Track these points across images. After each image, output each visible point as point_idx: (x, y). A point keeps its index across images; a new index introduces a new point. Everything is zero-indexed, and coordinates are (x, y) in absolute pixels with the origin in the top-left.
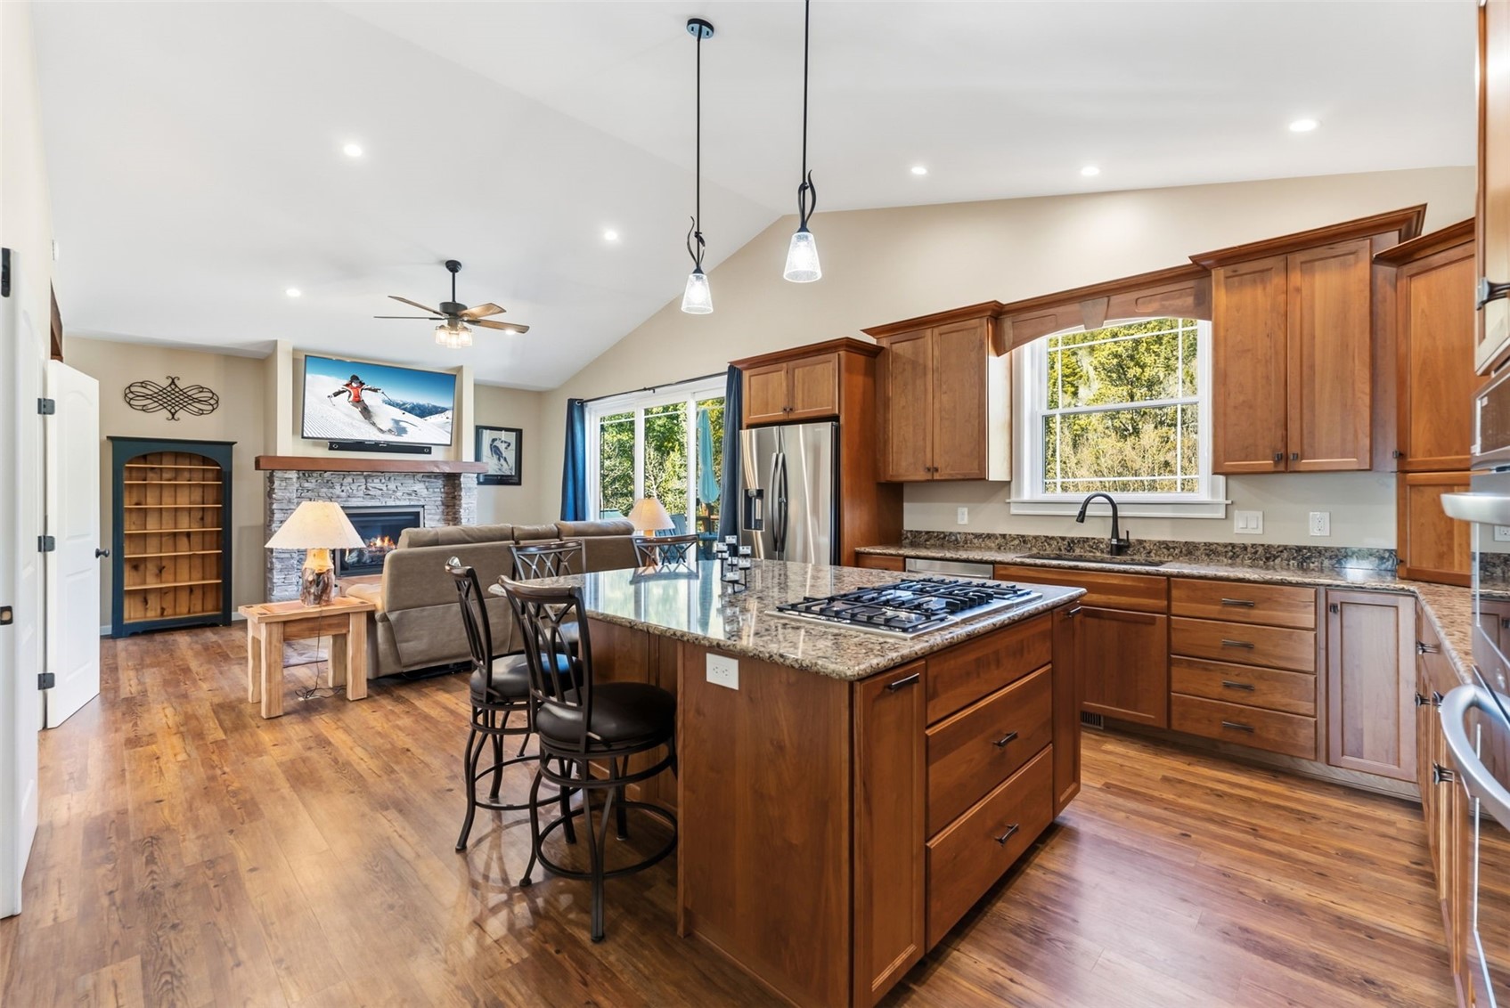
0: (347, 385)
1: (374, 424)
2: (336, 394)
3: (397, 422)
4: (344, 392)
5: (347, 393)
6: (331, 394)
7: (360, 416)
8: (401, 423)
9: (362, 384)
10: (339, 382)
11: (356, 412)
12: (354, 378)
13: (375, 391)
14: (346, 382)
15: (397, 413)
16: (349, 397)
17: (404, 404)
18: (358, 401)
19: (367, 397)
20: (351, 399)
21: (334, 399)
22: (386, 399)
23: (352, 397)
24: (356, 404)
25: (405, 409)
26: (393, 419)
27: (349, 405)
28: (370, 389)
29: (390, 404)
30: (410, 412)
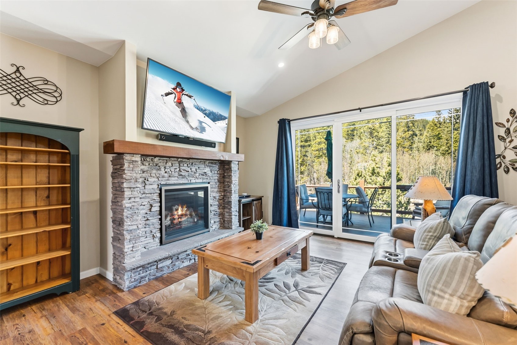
0: (174, 89)
1: (188, 122)
2: (167, 94)
3: (201, 122)
4: (171, 94)
5: (173, 96)
6: (163, 94)
7: (179, 114)
8: (203, 124)
9: (183, 90)
10: (169, 86)
11: (178, 110)
12: (179, 85)
13: (190, 97)
14: (173, 86)
15: (201, 116)
16: (175, 98)
17: (205, 110)
18: (179, 103)
19: (185, 99)
20: (175, 100)
21: (165, 97)
22: (196, 104)
23: (176, 98)
24: (178, 104)
25: (205, 114)
26: (199, 120)
27: (174, 104)
28: (187, 95)
29: (197, 109)
30: (208, 117)
